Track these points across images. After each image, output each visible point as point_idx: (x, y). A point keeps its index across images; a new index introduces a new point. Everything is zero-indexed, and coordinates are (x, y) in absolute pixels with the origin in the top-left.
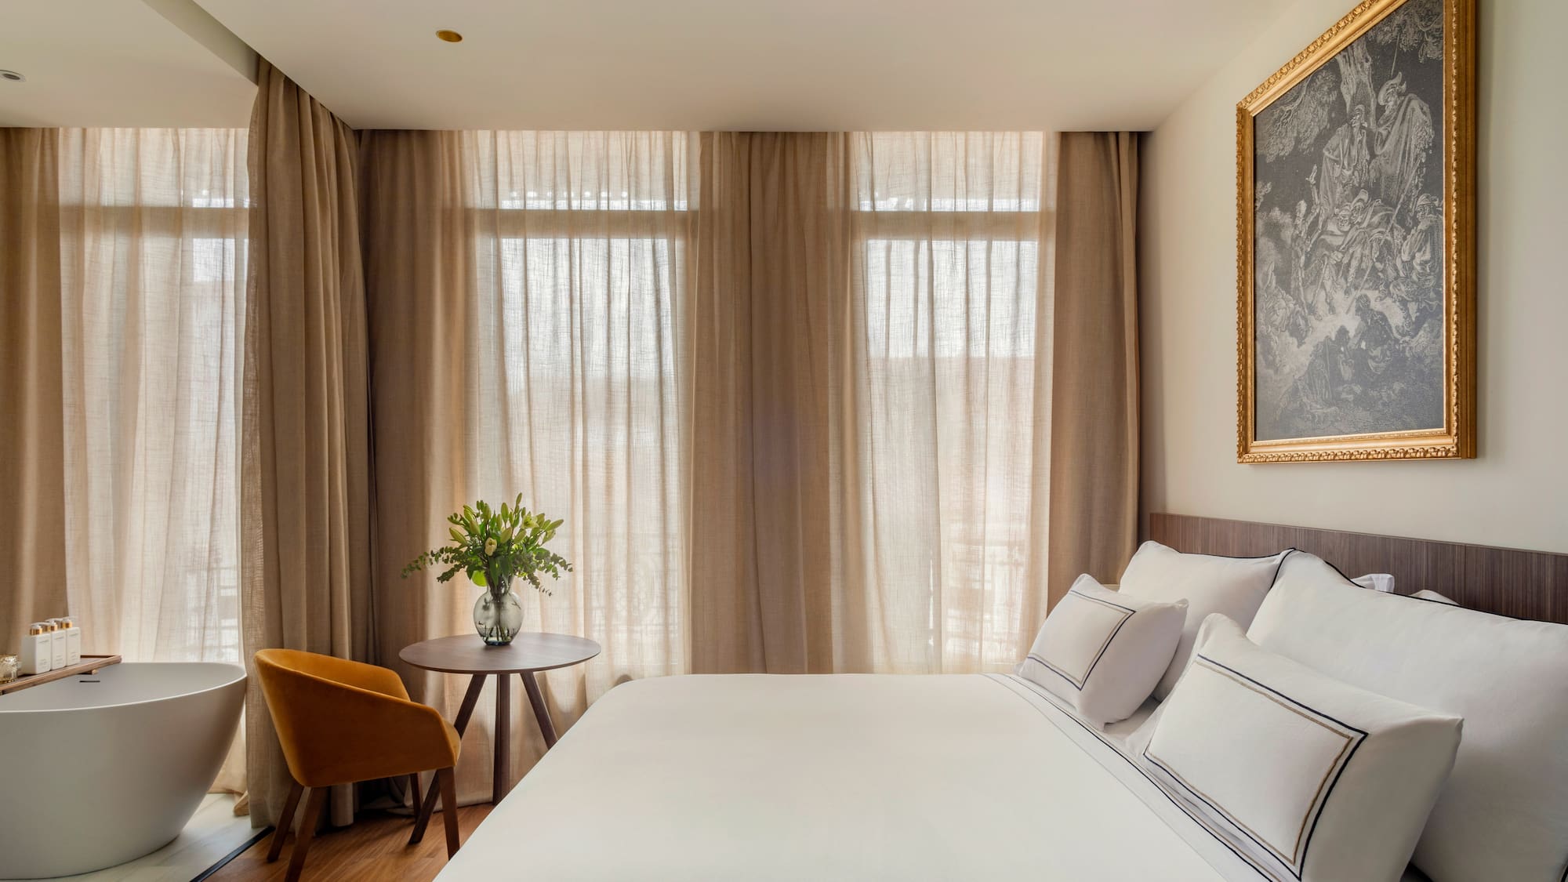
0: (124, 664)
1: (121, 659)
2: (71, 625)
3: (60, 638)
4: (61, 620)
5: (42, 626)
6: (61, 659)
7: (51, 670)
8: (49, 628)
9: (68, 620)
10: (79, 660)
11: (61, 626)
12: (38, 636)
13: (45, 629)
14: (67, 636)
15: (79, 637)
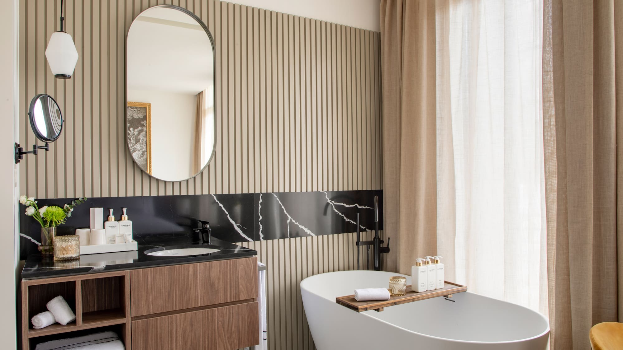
0: (467, 292)
1: (467, 290)
2: (439, 261)
3: (433, 270)
4: (433, 258)
5: (423, 261)
6: (433, 284)
7: (427, 291)
8: (427, 262)
9: (437, 258)
10: (443, 285)
11: (433, 261)
12: (419, 267)
13: (425, 263)
14: (436, 269)
15: (443, 270)
